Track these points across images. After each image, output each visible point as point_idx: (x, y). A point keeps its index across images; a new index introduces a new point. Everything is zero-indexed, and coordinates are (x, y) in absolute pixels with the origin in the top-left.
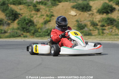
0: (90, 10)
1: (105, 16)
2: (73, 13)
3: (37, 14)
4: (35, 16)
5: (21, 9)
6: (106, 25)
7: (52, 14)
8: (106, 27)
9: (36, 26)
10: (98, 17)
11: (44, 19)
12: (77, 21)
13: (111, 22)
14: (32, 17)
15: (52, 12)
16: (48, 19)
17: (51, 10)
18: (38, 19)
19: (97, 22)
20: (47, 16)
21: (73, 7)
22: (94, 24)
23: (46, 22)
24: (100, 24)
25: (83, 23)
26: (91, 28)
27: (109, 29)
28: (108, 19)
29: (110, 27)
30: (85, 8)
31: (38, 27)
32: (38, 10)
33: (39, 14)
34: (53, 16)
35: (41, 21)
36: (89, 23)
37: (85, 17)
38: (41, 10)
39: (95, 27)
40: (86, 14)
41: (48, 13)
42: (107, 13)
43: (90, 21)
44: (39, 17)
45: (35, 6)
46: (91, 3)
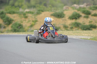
0: (63, 17)
1: (74, 21)
3: (25, 20)
4: (24, 22)
5: (14, 17)
6: (74, 27)
7: (36, 20)
8: (74, 28)
9: (24, 28)
10: (69, 22)
11: (30, 23)
14: (22, 22)
15: (36, 19)
16: (33, 23)
17: (36, 18)
18: (26, 24)
19: (68, 26)
20: (33, 21)
21: (52, 15)
22: (66, 27)
23: (32, 26)
24: (70, 27)
25: (57, 26)
27: (76, 30)
28: (76, 23)
29: (77, 28)
31: (25, 29)
32: (26, 17)
33: (27, 20)
34: (37, 21)
36: (62, 26)
38: (29, 17)
39: (66, 29)
41: (34, 19)
42: (76, 19)
43: (63, 25)
44: (27, 22)
45: (24, 14)
46: (65, 12)
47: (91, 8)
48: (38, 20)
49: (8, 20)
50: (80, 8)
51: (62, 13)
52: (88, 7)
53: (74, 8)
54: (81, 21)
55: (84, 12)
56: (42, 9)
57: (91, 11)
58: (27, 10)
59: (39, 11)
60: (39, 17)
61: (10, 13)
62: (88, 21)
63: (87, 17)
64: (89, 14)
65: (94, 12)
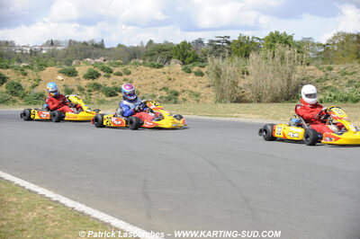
0: (76, 75)
1: (90, 81)
2: (60, 78)
3: (24, 78)
4: (23, 80)
5: (8, 73)
6: (92, 90)
8: (92, 92)
10: (85, 83)
11: (32, 83)
12: (64, 86)
13: (98, 87)
14: (20, 81)
15: (39, 77)
16: (36, 83)
17: (39, 75)
18: (26, 83)
19: (84, 87)
20: (35, 80)
21: (60, 72)
22: (81, 89)
23: (34, 87)
24: (86, 89)
25: (70, 88)
26: (79, 93)
27: (96, 94)
28: (95, 84)
29: (96, 92)
30: (72, 73)
32: (26, 74)
33: (27, 78)
34: (40, 80)
35: (29, 85)
36: (76, 88)
37: (71, 82)
38: (28, 74)
39: (82, 91)
40: (73, 79)
41: (36, 77)
42: (93, 78)
43: (77, 86)
44: (27, 81)
45: (22, 70)
46: (77, 69)
47: (111, 64)
48: (42, 78)
50: (97, 63)
52: (107, 62)
53: (87, 63)
54: (100, 81)
55: (103, 69)
56: (43, 63)
57: (112, 68)
58: (25, 64)
59: (41, 65)
60: (42, 73)
62: (111, 82)
63: (109, 77)
64: (111, 72)
65: (116, 70)
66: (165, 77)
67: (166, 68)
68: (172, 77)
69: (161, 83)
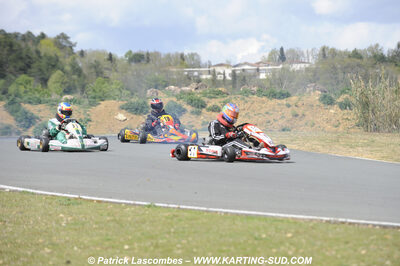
47: (205, 95)
48: (93, 118)
49: (27, 118)
50: (183, 92)
51: (145, 103)
52: (198, 91)
55: (191, 102)
57: (206, 99)
59: (94, 98)
60: (94, 111)
61: (30, 103)
62: (200, 122)
63: (198, 113)
64: (203, 107)
65: (211, 103)
66: (288, 112)
67: (294, 99)
68: (300, 111)
69: (281, 122)
